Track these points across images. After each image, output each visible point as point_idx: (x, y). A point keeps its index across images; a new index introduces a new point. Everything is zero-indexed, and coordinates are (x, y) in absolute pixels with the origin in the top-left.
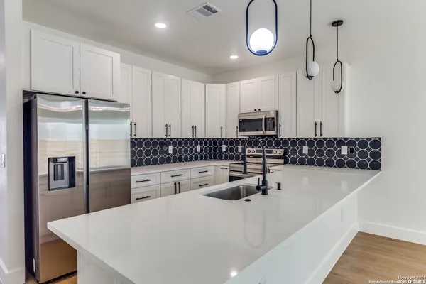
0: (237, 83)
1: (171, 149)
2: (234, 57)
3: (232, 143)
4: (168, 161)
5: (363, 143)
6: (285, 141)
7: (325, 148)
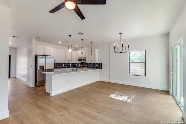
0: (78, 51)
1: (63, 65)
2: (77, 46)
3: (78, 64)
4: (63, 68)
5: (100, 64)
6: (88, 63)
7: (94, 65)
